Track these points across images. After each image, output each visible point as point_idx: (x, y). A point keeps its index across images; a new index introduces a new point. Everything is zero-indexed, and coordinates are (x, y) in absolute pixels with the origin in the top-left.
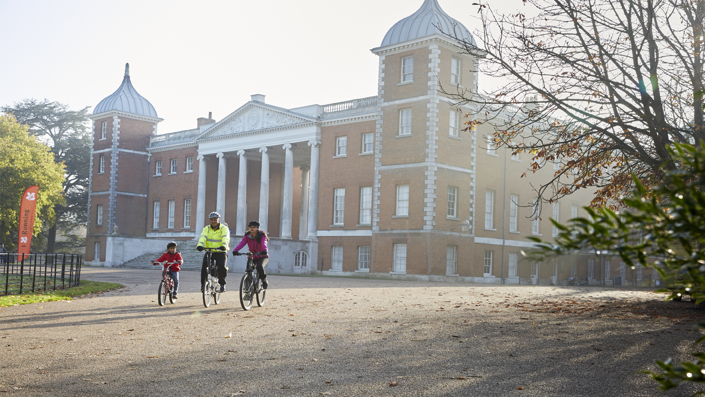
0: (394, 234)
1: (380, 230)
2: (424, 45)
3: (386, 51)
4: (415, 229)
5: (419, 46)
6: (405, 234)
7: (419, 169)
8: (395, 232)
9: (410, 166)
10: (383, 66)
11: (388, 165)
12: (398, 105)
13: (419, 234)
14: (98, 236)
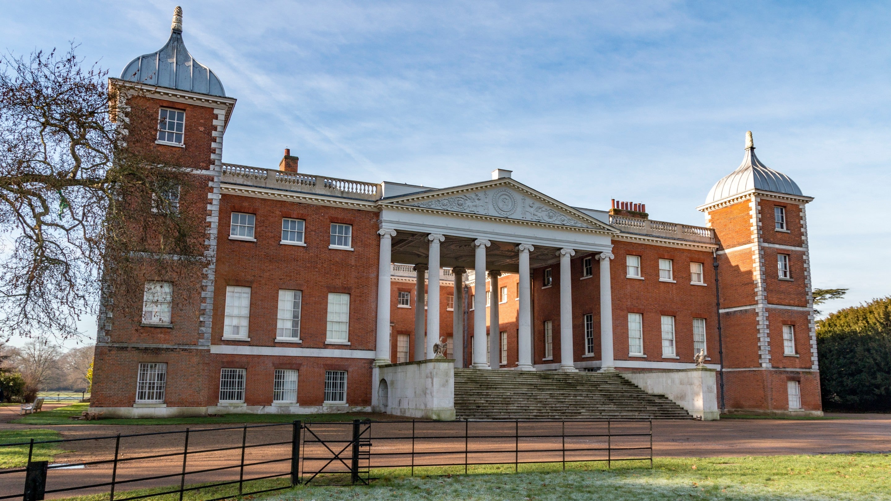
0: (787, 372)
1: (773, 367)
2: (797, 203)
3: (763, 194)
4: (806, 368)
5: (793, 202)
6: (798, 373)
7: (803, 312)
8: (788, 370)
9: (795, 308)
10: (759, 208)
11: (773, 304)
12: (777, 249)
13: (810, 373)
14: (159, 349)
